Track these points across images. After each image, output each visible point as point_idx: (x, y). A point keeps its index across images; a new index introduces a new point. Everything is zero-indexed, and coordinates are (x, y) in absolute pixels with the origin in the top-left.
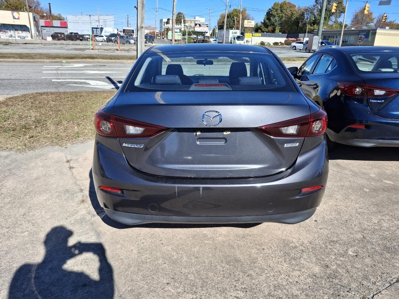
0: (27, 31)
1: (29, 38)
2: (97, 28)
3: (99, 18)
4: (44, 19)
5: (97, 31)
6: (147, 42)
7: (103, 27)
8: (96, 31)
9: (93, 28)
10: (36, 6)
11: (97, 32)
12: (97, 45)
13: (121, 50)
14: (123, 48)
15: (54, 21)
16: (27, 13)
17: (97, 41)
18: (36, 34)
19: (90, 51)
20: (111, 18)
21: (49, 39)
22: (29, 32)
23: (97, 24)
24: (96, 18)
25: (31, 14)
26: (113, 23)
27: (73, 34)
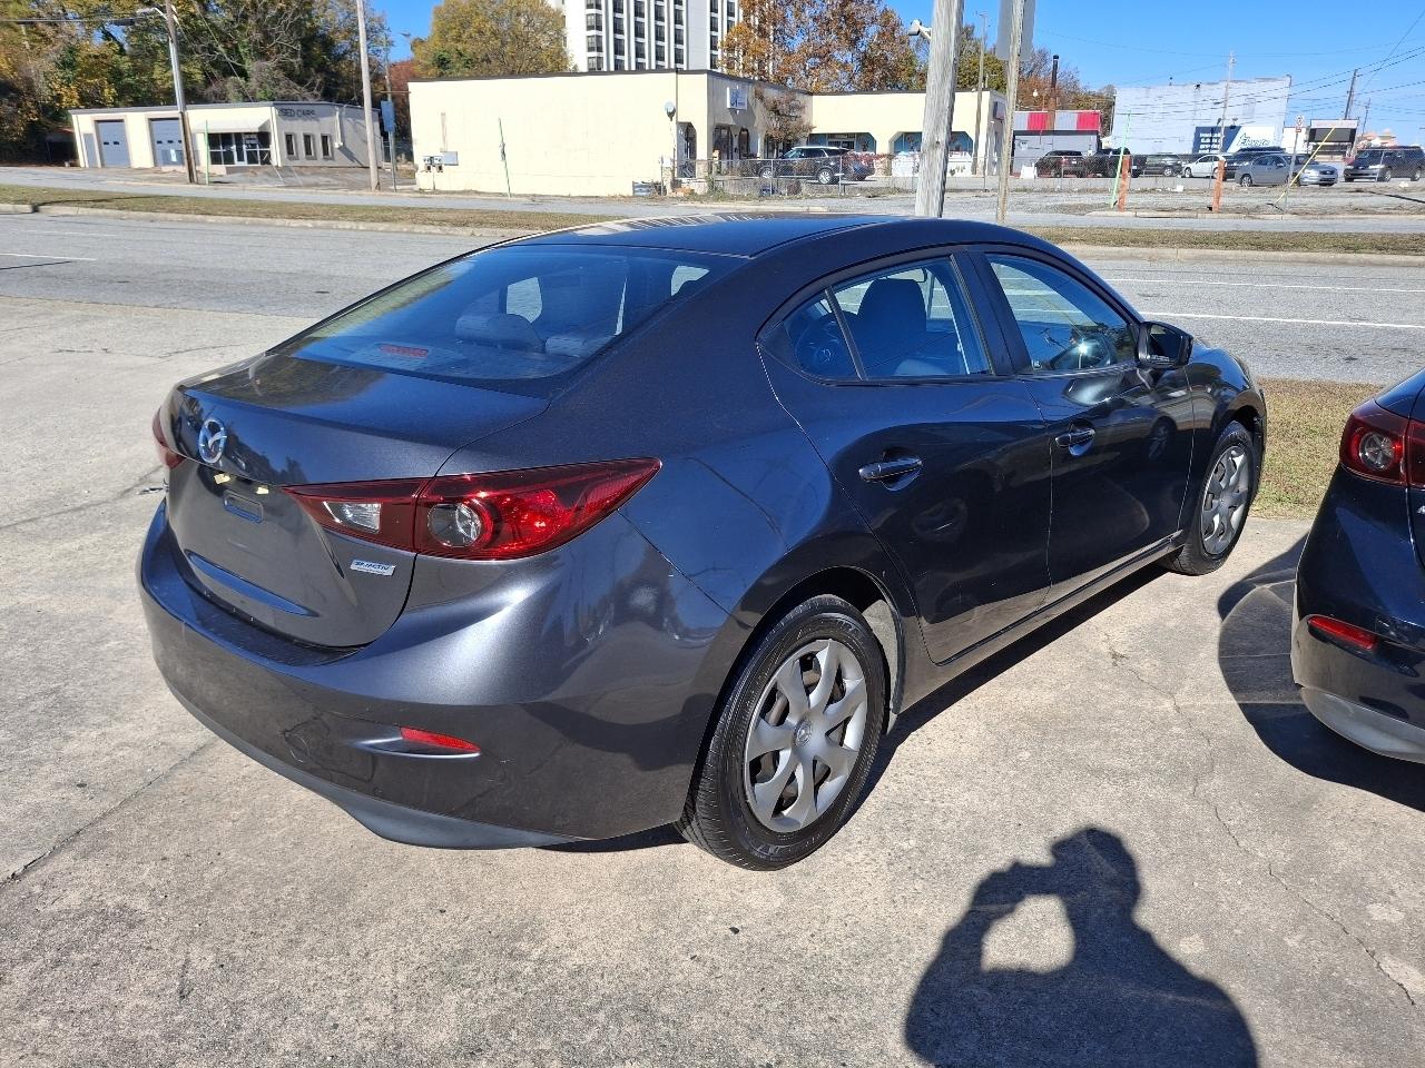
0: (966, 150)
1: (968, 173)
2: (1213, 130)
3: (1226, 94)
4: (1027, 110)
5: (1211, 138)
6: (1388, 175)
7: (1237, 123)
8: (1208, 141)
9: (1199, 130)
10: (1035, 66)
11: (1211, 143)
12: (1168, 192)
13: (1224, 210)
14: (1238, 201)
15: (1059, 114)
16: (976, 94)
17: (1191, 177)
18: (991, 157)
19: (1109, 213)
20: (1280, 88)
21: (1029, 172)
22: (970, 152)
23: (1219, 112)
24: (1218, 92)
25: (986, 95)
26: (1281, 105)
27: (1111, 153)
